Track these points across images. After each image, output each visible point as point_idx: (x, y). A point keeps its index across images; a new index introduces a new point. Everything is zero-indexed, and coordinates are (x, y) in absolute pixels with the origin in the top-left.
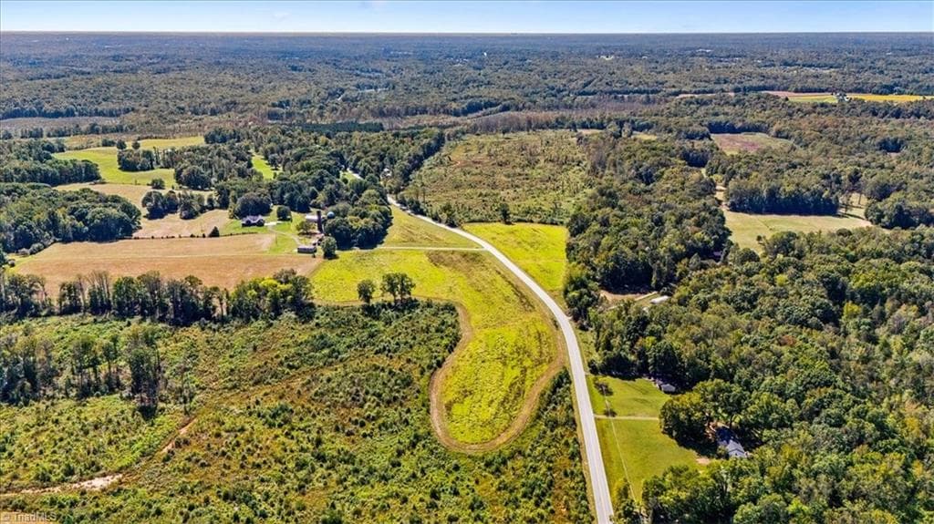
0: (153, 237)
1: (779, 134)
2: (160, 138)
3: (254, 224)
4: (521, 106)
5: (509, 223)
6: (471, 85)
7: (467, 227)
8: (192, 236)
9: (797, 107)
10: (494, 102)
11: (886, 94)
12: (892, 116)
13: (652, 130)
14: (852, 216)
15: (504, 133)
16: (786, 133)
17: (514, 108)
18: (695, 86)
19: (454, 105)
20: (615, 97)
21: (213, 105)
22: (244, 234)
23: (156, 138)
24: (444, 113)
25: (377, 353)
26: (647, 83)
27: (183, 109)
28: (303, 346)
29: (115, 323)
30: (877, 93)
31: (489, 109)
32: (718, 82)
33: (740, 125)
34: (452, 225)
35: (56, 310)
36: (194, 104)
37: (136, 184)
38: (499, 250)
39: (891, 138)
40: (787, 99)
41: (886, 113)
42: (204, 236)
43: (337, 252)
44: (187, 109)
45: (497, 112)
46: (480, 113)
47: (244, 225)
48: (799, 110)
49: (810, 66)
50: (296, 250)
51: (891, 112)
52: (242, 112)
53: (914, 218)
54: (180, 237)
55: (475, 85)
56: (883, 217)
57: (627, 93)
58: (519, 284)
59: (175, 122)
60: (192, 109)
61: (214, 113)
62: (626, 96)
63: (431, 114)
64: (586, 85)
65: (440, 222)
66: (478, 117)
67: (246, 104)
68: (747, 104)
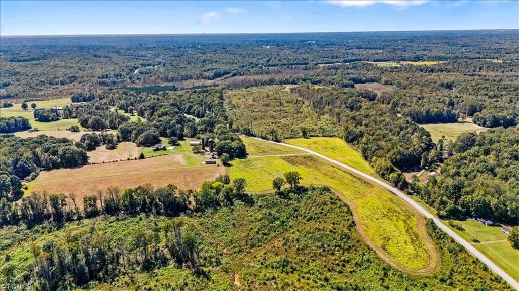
0: (104, 162)
1: (386, 83)
2: (39, 100)
3: (161, 149)
4: (242, 73)
5: (307, 138)
6: (207, 62)
7: (286, 141)
8: (128, 160)
9: (385, 69)
10: (228, 71)
11: (417, 61)
12: (430, 72)
13: (322, 84)
14: (467, 122)
15: (246, 88)
16: (390, 83)
17: (238, 74)
18: (323, 60)
19: (207, 74)
20: (288, 67)
21: (61, 79)
22: (160, 155)
23: (36, 100)
24: (202, 78)
25: (308, 220)
26: (299, 59)
27: (43, 82)
28: (262, 221)
29: (132, 219)
30: (412, 61)
31: (227, 76)
32: (333, 57)
33: (364, 79)
34: (277, 141)
35: (82, 215)
36: (49, 79)
37: (59, 130)
38: (319, 153)
39: (445, 83)
40: (376, 65)
41: (427, 71)
42: (136, 159)
43: (229, 162)
44: (46, 81)
45: (230, 77)
46: (223, 78)
47: (154, 150)
48: (386, 70)
49: (370, 48)
50: (205, 163)
51: (429, 70)
52: (80, 83)
53: (500, 122)
54: (121, 161)
55: (210, 62)
56: (486, 122)
57: (293, 64)
58: (352, 172)
59: (41, 90)
60: (49, 82)
61: (63, 84)
62: (293, 66)
63: (195, 79)
64: (268, 61)
65: (268, 139)
66: (222, 80)
67: (82, 78)
68: (358, 68)
